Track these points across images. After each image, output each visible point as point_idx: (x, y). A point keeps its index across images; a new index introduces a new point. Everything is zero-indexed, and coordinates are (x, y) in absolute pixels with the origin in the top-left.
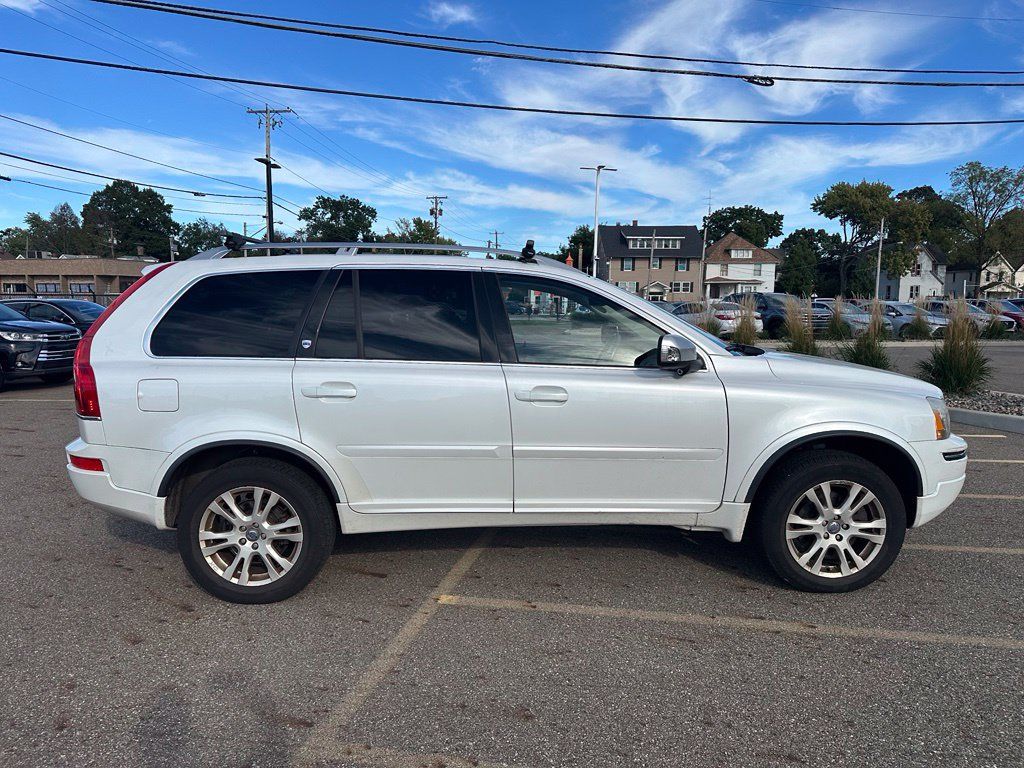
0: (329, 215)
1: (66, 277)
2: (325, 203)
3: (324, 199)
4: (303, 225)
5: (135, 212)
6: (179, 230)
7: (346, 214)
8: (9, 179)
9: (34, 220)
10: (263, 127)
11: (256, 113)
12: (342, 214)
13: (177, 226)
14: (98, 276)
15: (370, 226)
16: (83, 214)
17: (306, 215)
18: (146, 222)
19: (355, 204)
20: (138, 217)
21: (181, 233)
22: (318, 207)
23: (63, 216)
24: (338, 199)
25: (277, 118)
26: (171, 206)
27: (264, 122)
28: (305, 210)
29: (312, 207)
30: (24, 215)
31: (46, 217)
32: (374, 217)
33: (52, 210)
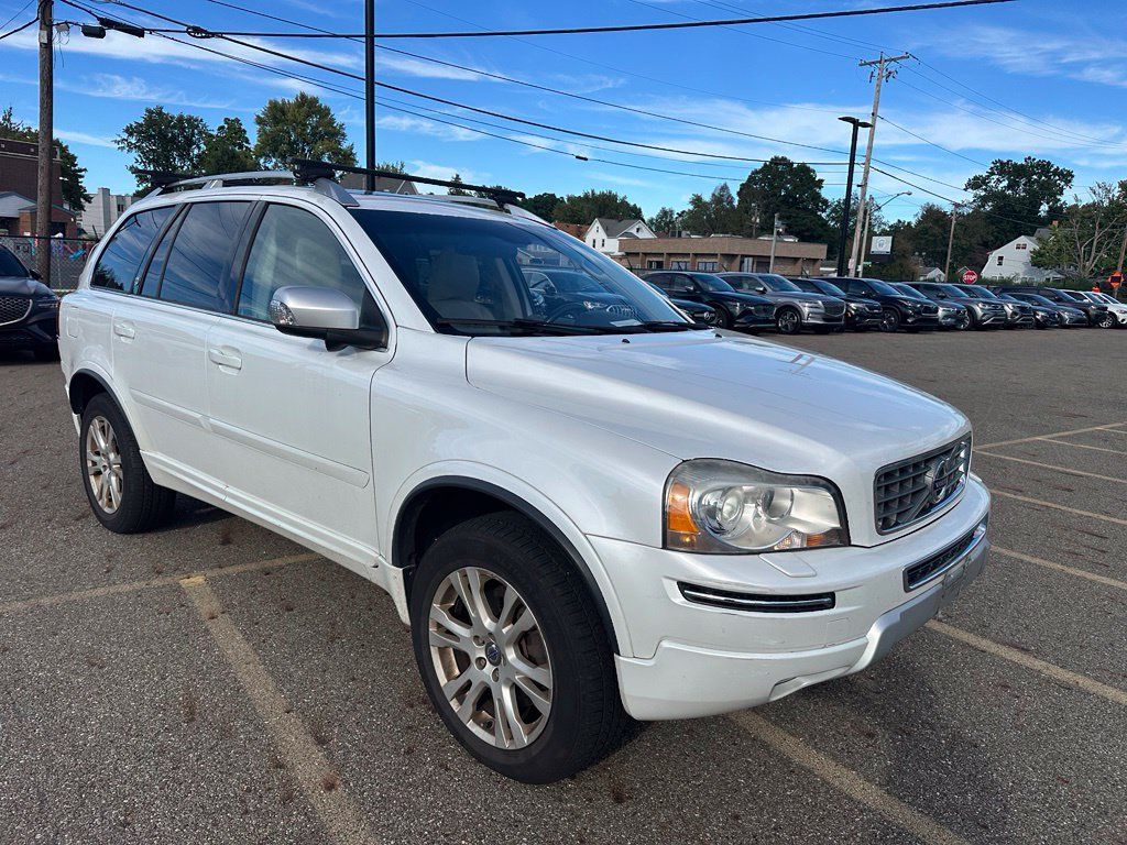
0: (1005, 183)
1: (696, 255)
2: (1002, 168)
3: (1002, 163)
4: (970, 196)
5: (786, 189)
6: (827, 207)
7: (1030, 180)
8: (586, 159)
9: (697, 201)
10: (874, 81)
11: (870, 64)
12: (1023, 181)
13: (825, 202)
14: (722, 255)
15: (1061, 194)
16: (739, 194)
17: (975, 183)
18: (795, 199)
19: (1044, 167)
20: (789, 194)
21: (828, 211)
22: (993, 174)
23: (721, 197)
24: (1021, 161)
25: (892, 66)
26: (822, 181)
27: (876, 74)
28: (976, 178)
29: (985, 174)
30: (690, 197)
31: (707, 198)
32: (1068, 182)
33: (712, 191)
